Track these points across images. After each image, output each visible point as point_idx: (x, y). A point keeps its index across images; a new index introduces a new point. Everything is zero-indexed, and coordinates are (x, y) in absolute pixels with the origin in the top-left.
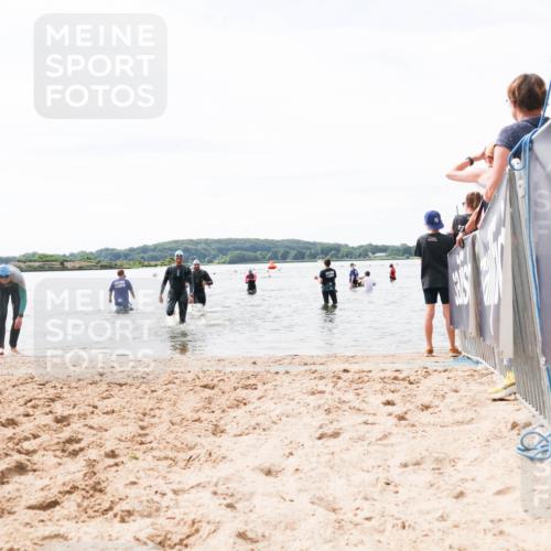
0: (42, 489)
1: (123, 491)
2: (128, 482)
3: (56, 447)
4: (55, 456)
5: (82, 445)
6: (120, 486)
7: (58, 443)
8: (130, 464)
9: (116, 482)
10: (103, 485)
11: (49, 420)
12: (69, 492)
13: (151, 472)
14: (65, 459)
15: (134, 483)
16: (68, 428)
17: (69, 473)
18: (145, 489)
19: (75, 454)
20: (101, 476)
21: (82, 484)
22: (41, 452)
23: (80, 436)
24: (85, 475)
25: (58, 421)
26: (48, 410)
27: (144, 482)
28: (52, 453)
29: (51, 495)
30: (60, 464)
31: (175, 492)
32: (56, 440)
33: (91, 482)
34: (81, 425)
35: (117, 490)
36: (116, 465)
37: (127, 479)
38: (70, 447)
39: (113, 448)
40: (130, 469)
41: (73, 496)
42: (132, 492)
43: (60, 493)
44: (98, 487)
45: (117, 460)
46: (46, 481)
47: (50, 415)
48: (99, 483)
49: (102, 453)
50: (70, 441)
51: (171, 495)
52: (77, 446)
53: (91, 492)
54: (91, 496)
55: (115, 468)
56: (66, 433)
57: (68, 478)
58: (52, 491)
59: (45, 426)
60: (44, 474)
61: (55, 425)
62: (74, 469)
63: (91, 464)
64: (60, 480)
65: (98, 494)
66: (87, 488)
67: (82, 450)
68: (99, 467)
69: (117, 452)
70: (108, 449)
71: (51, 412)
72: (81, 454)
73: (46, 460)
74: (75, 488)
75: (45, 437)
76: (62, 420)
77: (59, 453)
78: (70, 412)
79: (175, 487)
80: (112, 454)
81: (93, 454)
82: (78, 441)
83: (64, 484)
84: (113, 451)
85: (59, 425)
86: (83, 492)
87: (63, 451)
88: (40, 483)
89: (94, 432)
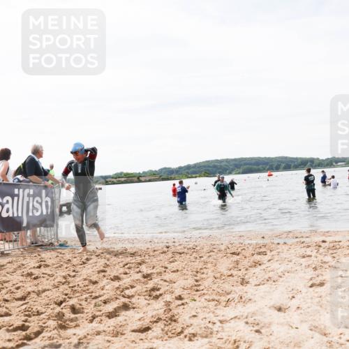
0: (139, 320)
1: (189, 321)
2: (191, 315)
3: (145, 294)
4: (146, 299)
5: (161, 292)
6: (187, 318)
7: (146, 291)
8: (191, 304)
9: (184, 315)
10: (176, 317)
11: (139, 276)
12: (156, 322)
13: (205, 309)
14: (151, 301)
15: (195, 316)
16: (151, 281)
17: (155, 310)
18: (202, 320)
19: (157, 297)
20: (175, 311)
21: (163, 317)
22: (137, 297)
23: (159, 286)
24: (165, 311)
25: (145, 277)
26: (138, 270)
27: (201, 316)
28: (142, 297)
29: (146, 323)
30: (149, 304)
31: (221, 322)
32: (145, 289)
33: (169, 315)
34: (159, 279)
35: (185, 320)
36: (183, 304)
37: (190, 313)
38: (154, 294)
39: (180, 294)
40: (191, 307)
41: (159, 324)
42: (194, 321)
43: (151, 322)
44: (173, 319)
45: (183, 301)
46: (141, 315)
47: (140, 274)
48: (173, 316)
49: (174, 297)
50: (153, 289)
51: (218, 324)
52: (158, 293)
53: (169, 322)
54: (170, 324)
55: (182, 306)
56: (151, 285)
57: (155, 313)
58: (146, 320)
59: (137, 280)
60: (139, 311)
61: (143, 280)
62: (158, 307)
63: (168, 304)
64: (150, 314)
65: (173, 323)
66: (167, 319)
67: (161, 295)
68: (172, 306)
69: (182, 296)
70: (177, 295)
71: (140, 272)
72: (161, 298)
73: (141, 301)
74: (159, 319)
75: (139, 288)
76: (147, 277)
77: (147, 297)
78: (152, 271)
79: (221, 318)
80: (180, 298)
81: (168, 298)
82: (158, 290)
83: (152, 317)
84: (180, 296)
85: (146, 279)
86: (164, 322)
87: (150, 296)
88: (138, 316)
89: (167, 284)
